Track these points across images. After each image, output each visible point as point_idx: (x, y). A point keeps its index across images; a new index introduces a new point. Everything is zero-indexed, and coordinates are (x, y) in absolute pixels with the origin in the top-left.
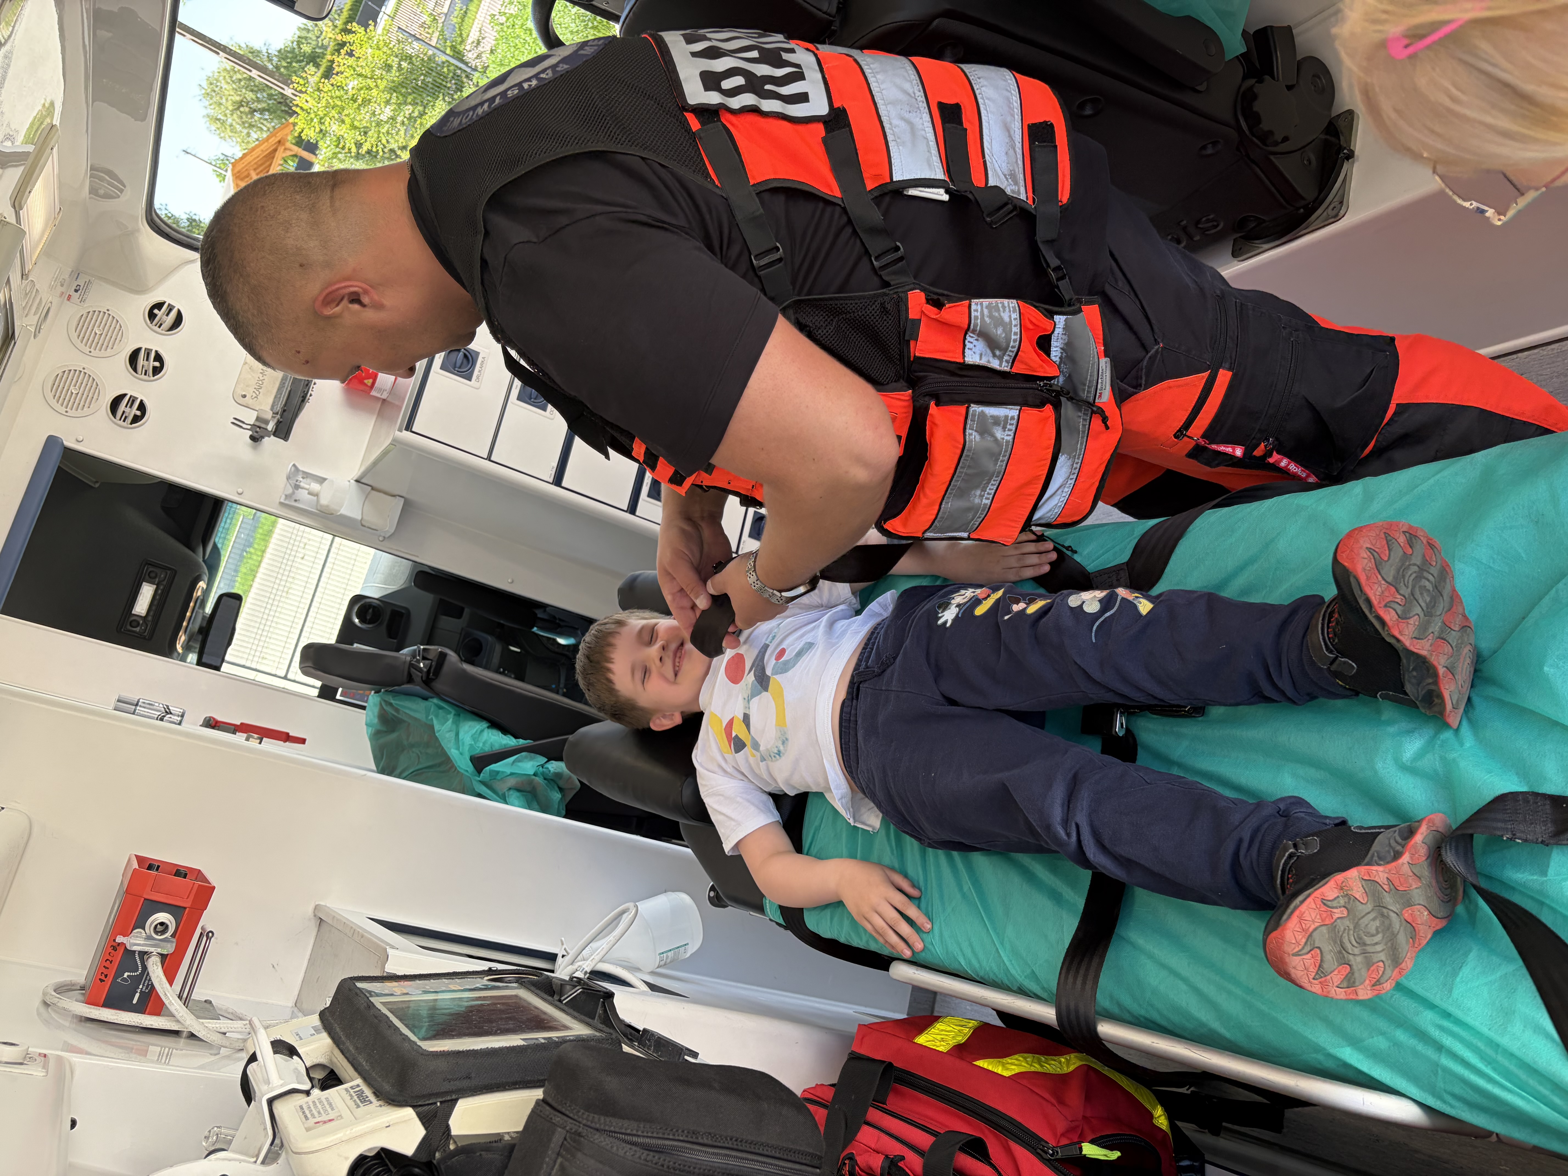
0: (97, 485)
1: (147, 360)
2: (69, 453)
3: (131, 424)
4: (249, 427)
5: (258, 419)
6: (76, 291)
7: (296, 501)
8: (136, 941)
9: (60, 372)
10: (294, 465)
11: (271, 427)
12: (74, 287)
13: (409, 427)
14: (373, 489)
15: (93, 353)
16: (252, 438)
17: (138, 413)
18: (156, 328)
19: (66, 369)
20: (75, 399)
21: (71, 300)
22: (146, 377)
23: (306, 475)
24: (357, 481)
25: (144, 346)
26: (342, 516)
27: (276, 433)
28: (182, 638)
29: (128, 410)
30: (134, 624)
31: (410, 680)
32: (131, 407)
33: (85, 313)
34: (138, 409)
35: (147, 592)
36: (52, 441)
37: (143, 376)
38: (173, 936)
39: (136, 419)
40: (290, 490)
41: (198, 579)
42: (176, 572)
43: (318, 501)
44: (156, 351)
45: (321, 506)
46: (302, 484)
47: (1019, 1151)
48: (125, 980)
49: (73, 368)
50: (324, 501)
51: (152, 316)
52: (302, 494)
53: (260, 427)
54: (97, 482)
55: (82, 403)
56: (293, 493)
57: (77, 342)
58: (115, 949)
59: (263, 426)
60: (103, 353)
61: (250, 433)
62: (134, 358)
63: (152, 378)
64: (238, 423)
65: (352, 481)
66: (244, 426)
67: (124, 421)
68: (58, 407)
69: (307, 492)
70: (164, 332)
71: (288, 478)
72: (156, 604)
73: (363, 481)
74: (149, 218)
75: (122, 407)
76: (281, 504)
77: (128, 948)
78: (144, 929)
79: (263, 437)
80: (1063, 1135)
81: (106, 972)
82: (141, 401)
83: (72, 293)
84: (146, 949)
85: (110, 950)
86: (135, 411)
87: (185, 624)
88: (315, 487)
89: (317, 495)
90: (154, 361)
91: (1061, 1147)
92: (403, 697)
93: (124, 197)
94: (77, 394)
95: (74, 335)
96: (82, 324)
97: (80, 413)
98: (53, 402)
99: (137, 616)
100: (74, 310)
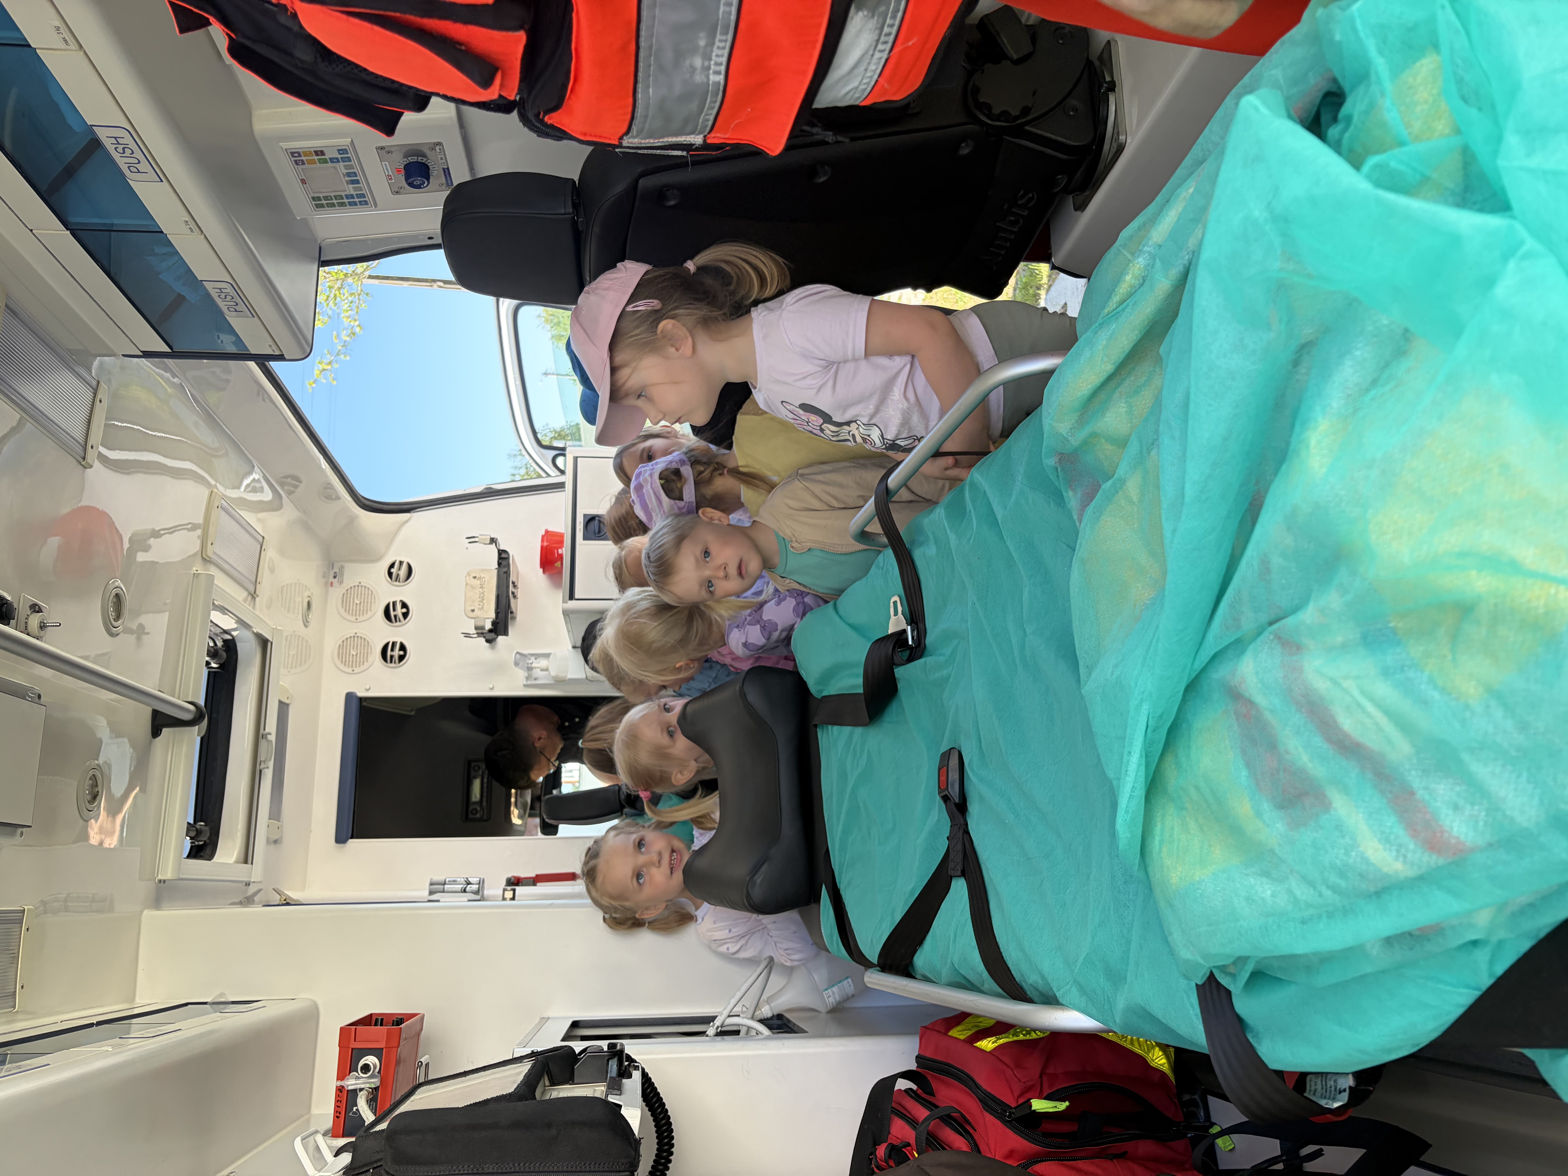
0: (414, 713)
1: (396, 610)
2: (363, 702)
3: (400, 663)
4: (477, 635)
5: (476, 628)
6: (335, 577)
7: (535, 679)
8: (351, 1083)
9: (340, 642)
10: (517, 653)
11: (490, 629)
12: (332, 575)
13: (571, 597)
15: (361, 618)
16: (487, 641)
17: (402, 653)
18: (397, 583)
19: (344, 638)
20: (356, 658)
21: (333, 585)
22: (400, 624)
23: (537, 656)
26: (570, 680)
27: (498, 633)
28: (515, 812)
29: (393, 653)
30: (474, 812)
32: (395, 650)
33: (344, 591)
34: (400, 650)
35: (477, 785)
36: (350, 697)
37: (398, 623)
38: (379, 1072)
39: (401, 658)
43: (549, 674)
44: (401, 601)
45: (553, 678)
46: (534, 665)
47: (992, 1120)
49: (348, 636)
50: (553, 673)
51: (390, 574)
52: (537, 673)
53: (482, 633)
55: (362, 660)
56: (529, 675)
57: (346, 615)
59: (483, 631)
60: (366, 617)
61: (482, 639)
63: (404, 622)
64: (467, 635)
66: (473, 636)
67: (394, 662)
69: (538, 670)
70: (402, 584)
71: (519, 664)
72: (487, 791)
74: (360, 504)
75: (389, 653)
76: (525, 686)
77: (347, 1089)
78: (357, 1071)
79: (494, 638)
80: (1020, 1096)
81: (339, 1110)
82: (400, 643)
83: (331, 579)
84: (357, 1088)
85: (338, 1093)
86: (397, 653)
87: (513, 800)
88: (543, 663)
89: (547, 670)
90: (402, 608)
91: (1015, 1106)
94: (357, 654)
95: (342, 611)
96: (345, 600)
97: (362, 668)
98: (342, 667)
99: (475, 803)
100: (337, 592)
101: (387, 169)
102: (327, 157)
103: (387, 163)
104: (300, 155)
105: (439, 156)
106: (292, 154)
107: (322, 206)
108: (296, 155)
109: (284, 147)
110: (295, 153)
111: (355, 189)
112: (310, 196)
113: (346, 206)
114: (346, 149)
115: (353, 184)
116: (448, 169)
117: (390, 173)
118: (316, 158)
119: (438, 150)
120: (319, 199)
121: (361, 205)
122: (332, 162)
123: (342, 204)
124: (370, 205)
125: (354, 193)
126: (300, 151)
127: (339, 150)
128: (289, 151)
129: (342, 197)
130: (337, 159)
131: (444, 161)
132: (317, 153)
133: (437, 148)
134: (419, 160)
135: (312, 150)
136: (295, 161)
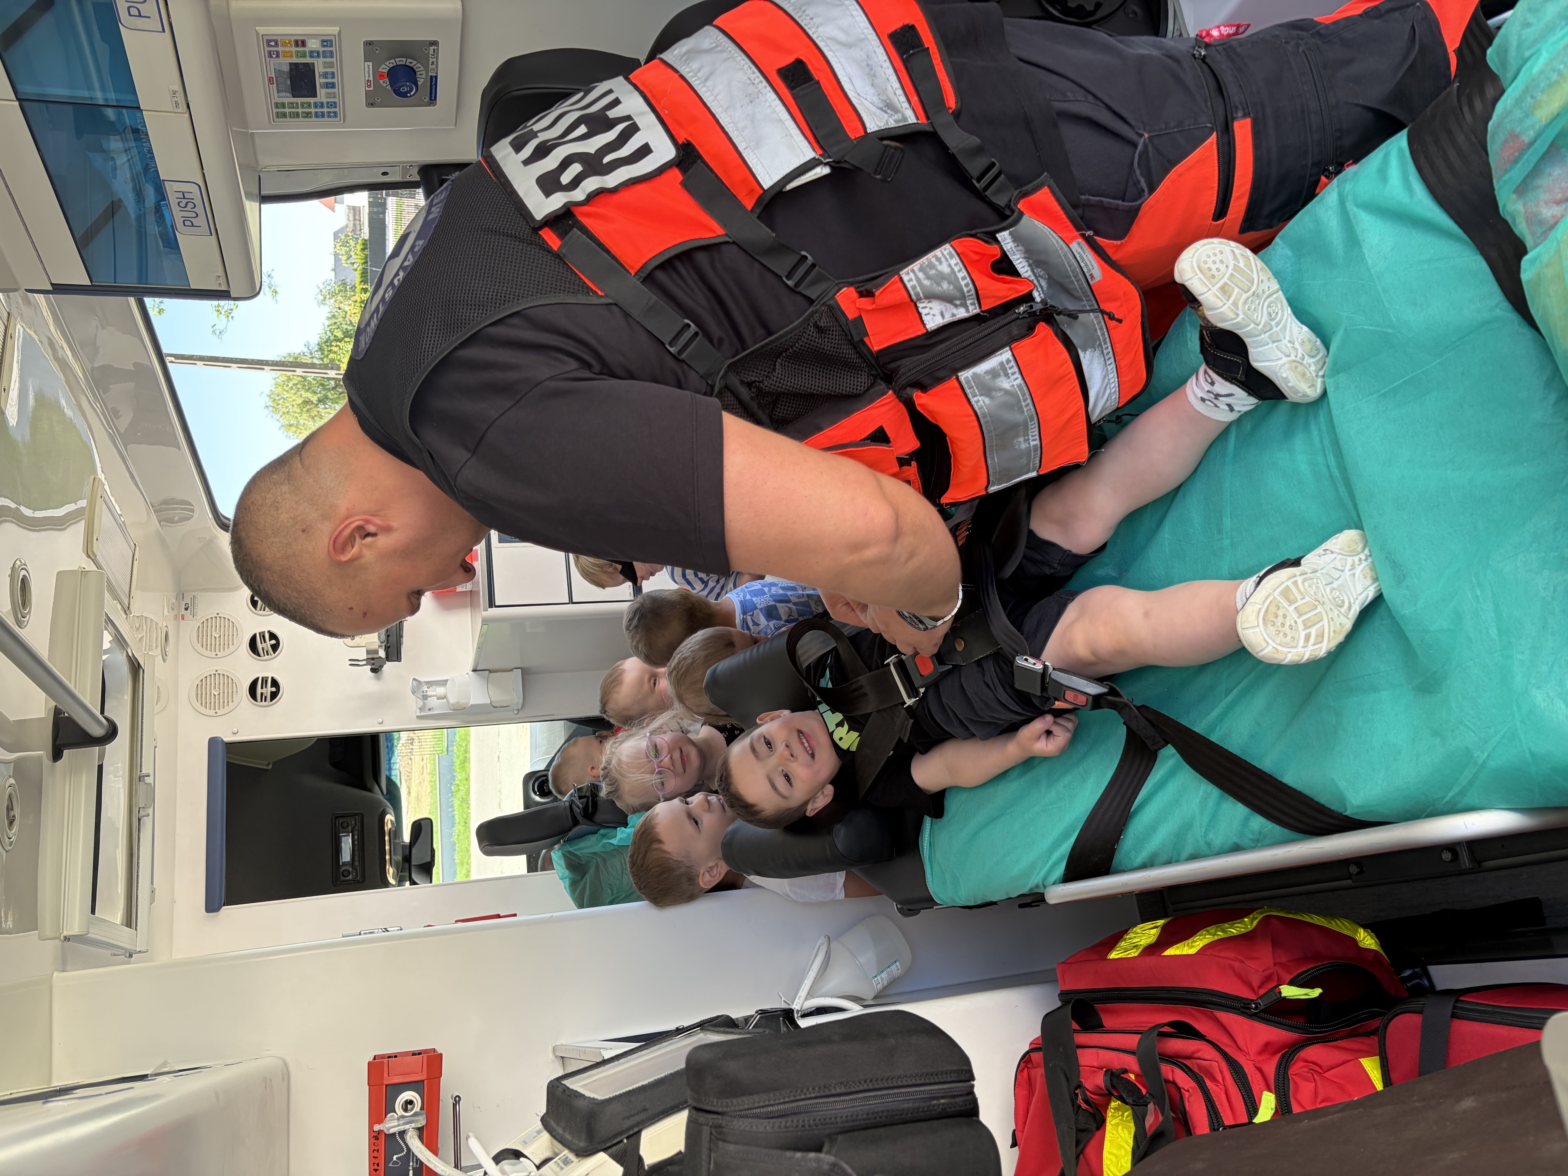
0: (270, 767)
1: (265, 642)
2: (231, 747)
3: (271, 701)
4: (365, 662)
5: (368, 652)
6: (186, 609)
7: (430, 710)
8: (391, 1125)
9: (198, 682)
10: (414, 679)
11: (382, 653)
12: (184, 607)
13: (492, 604)
14: (490, 671)
15: (220, 655)
16: (374, 670)
17: (274, 689)
18: (262, 612)
19: (203, 677)
20: (219, 699)
21: (185, 618)
22: (269, 657)
23: (430, 684)
24: (474, 671)
25: (257, 631)
26: (473, 706)
27: (388, 658)
28: (390, 871)
29: (264, 690)
30: (345, 874)
31: (576, 823)
32: (266, 687)
33: (199, 624)
34: (272, 687)
35: (347, 843)
36: (213, 743)
37: (266, 657)
38: (422, 1108)
39: (274, 695)
40: (421, 703)
41: (383, 814)
42: (362, 815)
43: (448, 701)
44: (269, 632)
45: (452, 705)
46: (429, 693)
47: (1225, 1016)
48: (395, 1163)
49: (208, 675)
50: (452, 700)
52: (433, 702)
53: (373, 659)
54: (269, 764)
55: (225, 701)
56: (424, 704)
57: (203, 650)
58: (377, 1138)
59: (375, 656)
60: (227, 652)
61: (369, 667)
62: (253, 644)
63: (274, 655)
64: (354, 663)
65: (471, 673)
66: (360, 663)
67: (265, 701)
68: (207, 712)
69: (436, 698)
71: (414, 692)
72: (359, 849)
73: (478, 669)
74: (220, 523)
75: (259, 690)
76: (418, 717)
77: (387, 1133)
78: (395, 1112)
79: (382, 667)
80: (1260, 987)
81: (376, 1161)
82: (272, 678)
83: (183, 612)
84: (402, 1128)
85: (373, 1141)
86: (270, 689)
87: (387, 857)
88: (440, 691)
89: (445, 697)
90: (270, 640)
91: (1260, 998)
92: (576, 841)
93: (196, 515)
94: (219, 694)
95: (198, 647)
96: (200, 633)
97: (227, 709)
98: (202, 709)
99: (345, 864)
100: (190, 626)
101: (369, 72)
102: (307, 49)
103: (370, 64)
104: (277, 45)
105: (431, 60)
106: (269, 41)
107: (284, 115)
108: (273, 43)
109: (261, 33)
110: (271, 41)
111: (328, 95)
112: (273, 102)
113: (311, 117)
114: (331, 41)
115: (327, 87)
116: (436, 77)
117: (371, 79)
118: (294, 49)
119: (431, 52)
120: (283, 105)
121: (329, 117)
122: (311, 57)
123: (308, 115)
124: (338, 119)
125: (325, 100)
126: (279, 38)
127: (323, 41)
128: (265, 38)
129: (309, 106)
130: (318, 52)
131: (434, 66)
132: (297, 44)
133: (432, 48)
134: (408, 64)
135: (293, 38)
136: (270, 52)
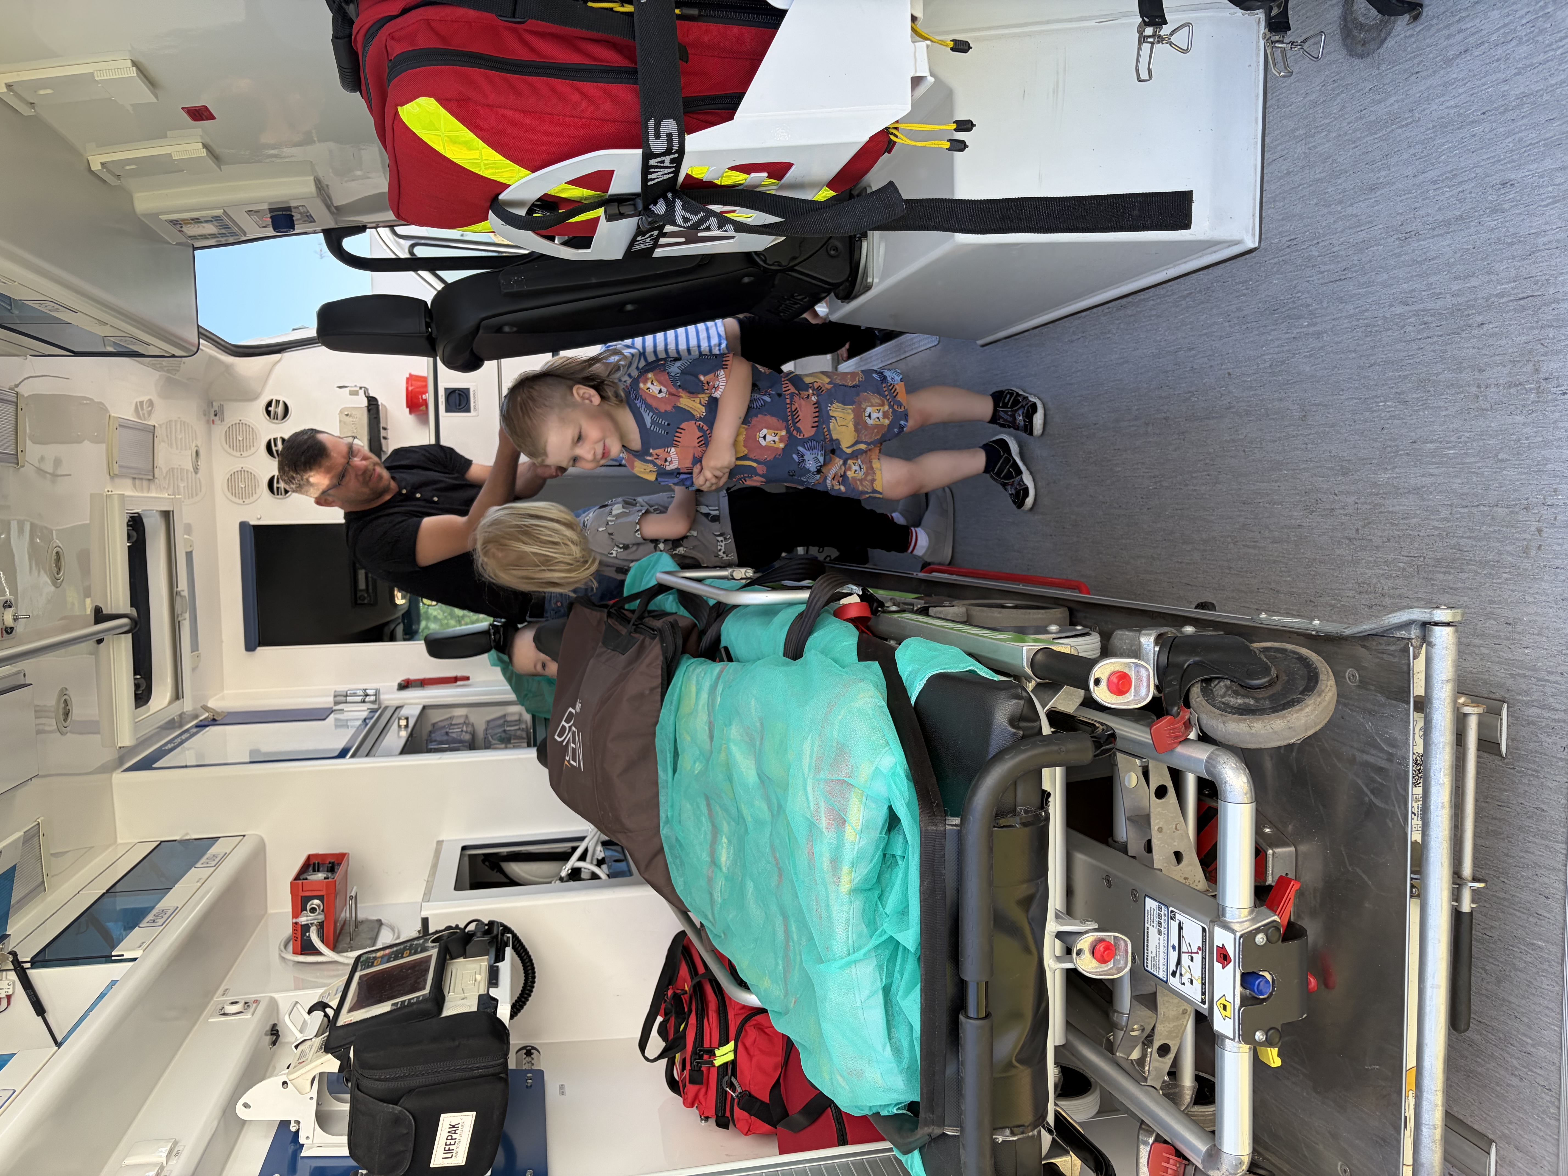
2: (257, 529)
6: (216, 415)
8: (303, 920)
9: (228, 476)
12: (213, 413)
15: (245, 454)
18: (275, 421)
19: (232, 472)
20: (245, 490)
21: (215, 422)
25: (272, 437)
33: (226, 428)
36: (243, 526)
38: (323, 911)
49: (235, 470)
51: (268, 413)
55: (250, 492)
57: (230, 451)
58: (295, 925)
60: (250, 452)
62: (269, 447)
68: (237, 500)
70: (280, 421)
77: (301, 923)
78: (306, 912)
84: (309, 922)
94: (245, 487)
95: (227, 447)
96: (228, 437)
98: (233, 498)
99: (361, 591)
100: (219, 430)
103: (256, 216)
104: (177, 222)
106: (171, 221)
109: (164, 219)
110: (174, 221)
114: (219, 216)
117: (261, 222)
119: (301, 208)
126: (179, 219)
127: (213, 217)
128: (168, 221)
132: (193, 220)
134: (285, 213)
135: (189, 218)
